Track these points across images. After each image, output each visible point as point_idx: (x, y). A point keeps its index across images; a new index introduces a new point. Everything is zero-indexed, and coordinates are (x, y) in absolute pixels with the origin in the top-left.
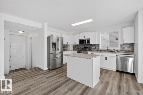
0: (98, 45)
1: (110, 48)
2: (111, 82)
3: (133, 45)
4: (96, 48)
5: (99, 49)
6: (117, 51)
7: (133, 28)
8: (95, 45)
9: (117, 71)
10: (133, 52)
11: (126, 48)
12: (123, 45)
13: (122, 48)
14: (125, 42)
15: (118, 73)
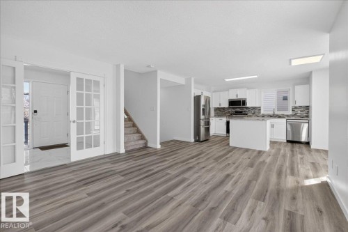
0: (259, 109)
1: (277, 113)
2: (283, 148)
3: (308, 108)
4: (255, 112)
5: (261, 115)
6: (288, 116)
7: (307, 86)
8: (254, 108)
9: (288, 141)
10: (307, 117)
11: (299, 112)
12: (296, 108)
13: (294, 113)
14: (298, 105)
15: (289, 144)
